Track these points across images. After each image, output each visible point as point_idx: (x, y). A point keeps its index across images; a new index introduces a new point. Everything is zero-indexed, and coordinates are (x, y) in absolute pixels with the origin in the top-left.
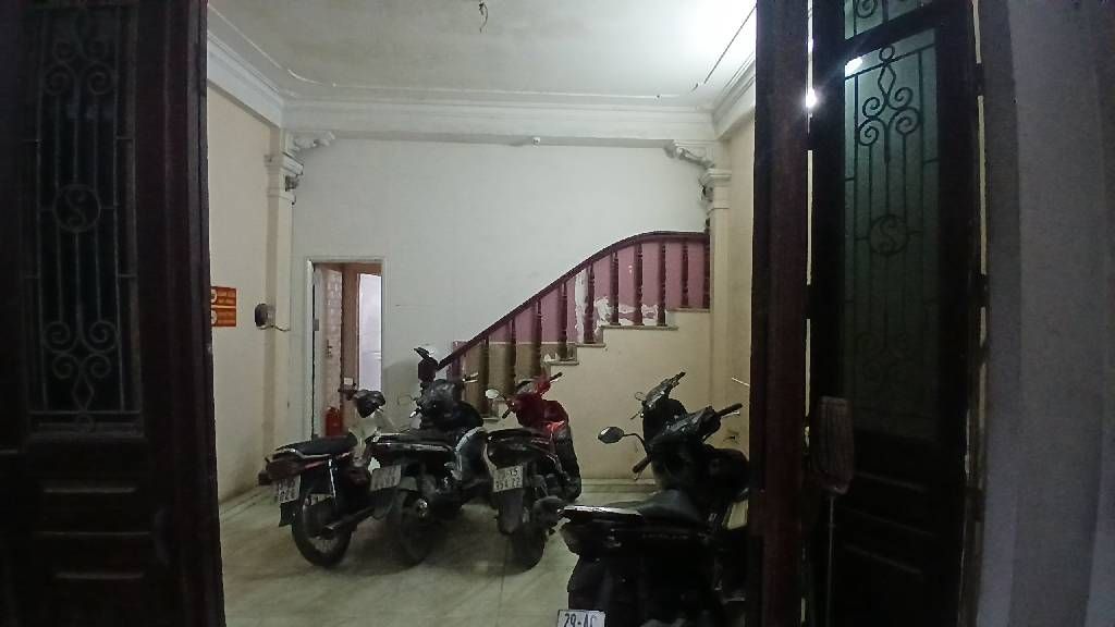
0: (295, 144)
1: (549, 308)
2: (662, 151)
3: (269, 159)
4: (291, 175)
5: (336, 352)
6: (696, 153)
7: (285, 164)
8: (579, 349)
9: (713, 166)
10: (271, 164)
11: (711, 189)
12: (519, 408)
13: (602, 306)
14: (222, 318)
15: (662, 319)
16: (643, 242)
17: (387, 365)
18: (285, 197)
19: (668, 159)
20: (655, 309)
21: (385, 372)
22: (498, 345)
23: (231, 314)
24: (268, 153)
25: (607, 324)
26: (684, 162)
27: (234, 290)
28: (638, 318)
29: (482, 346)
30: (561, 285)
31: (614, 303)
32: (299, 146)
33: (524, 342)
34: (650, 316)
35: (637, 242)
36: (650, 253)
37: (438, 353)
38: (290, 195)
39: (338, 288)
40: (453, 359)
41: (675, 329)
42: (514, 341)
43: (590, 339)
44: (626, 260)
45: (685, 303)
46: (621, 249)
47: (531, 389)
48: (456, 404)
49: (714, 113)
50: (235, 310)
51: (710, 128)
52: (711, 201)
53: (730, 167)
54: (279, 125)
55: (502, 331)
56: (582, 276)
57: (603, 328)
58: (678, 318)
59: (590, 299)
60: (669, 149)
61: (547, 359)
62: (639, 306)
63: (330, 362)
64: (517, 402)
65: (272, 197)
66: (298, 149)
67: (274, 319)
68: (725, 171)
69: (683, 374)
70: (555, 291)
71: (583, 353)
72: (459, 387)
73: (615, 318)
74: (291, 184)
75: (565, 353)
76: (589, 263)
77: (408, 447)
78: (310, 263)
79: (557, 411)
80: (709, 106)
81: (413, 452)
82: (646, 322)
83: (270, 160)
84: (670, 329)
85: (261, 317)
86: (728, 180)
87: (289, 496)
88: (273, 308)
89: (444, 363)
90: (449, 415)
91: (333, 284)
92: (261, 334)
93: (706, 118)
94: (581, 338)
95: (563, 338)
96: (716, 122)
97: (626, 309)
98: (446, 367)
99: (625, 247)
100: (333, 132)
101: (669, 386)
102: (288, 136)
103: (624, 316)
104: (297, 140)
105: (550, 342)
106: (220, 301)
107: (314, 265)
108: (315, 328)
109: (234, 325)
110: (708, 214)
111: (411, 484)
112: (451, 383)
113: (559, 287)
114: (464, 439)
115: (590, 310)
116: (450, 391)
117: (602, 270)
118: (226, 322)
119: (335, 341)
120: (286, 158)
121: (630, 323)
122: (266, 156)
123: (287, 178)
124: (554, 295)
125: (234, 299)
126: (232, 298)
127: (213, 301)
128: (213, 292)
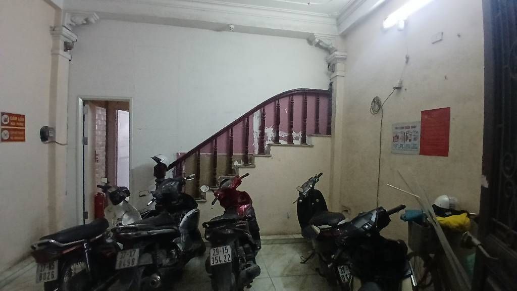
0: (72, 21)
1: (238, 133)
2: (305, 41)
3: (53, 29)
4: (69, 41)
5: (102, 158)
6: (326, 42)
7: (64, 33)
8: (255, 158)
9: (336, 51)
10: (54, 32)
11: (334, 65)
12: (222, 197)
13: (269, 132)
14: (14, 136)
15: (304, 141)
16: (295, 94)
17: (133, 167)
18: (64, 56)
19: (308, 45)
20: (300, 134)
21: (132, 172)
22: (205, 155)
23: (22, 133)
24: (53, 25)
25: (272, 143)
26: (318, 48)
27: (24, 116)
28: (290, 140)
29: (196, 155)
30: (245, 119)
31: (277, 131)
32: (75, 22)
33: (222, 153)
34: (297, 139)
35: (290, 95)
36: (298, 101)
37: (166, 160)
38: (67, 55)
39: (104, 118)
40: (177, 164)
41: (312, 146)
42: (216, 153)
43: (262, 151)
44: (284, 105)
45: (317, 132)
46: (281, 98)
47: (229, 184)
48: (179, 195)
49: (337, 19)
50: (24, 130)
51: (335, 28)
52: (333, 71)
53: (346, 52)
54: (62, 8)
55: (208, 146)
56: (257, 114)
57: (270, 145)
58: (314, 140)
59: (262, 128)
60: (310, 40)
61: (236, 163)
62: (290, 132)
63: (97, 164)
64: (221, 193)
65: (55, 54)
66: (73, 24)
67: (54, 137)
68: (343, 54)
69: (321, 174)
70: (241, 123)
71: (259, 161)
72: (182, 183)
73: (277, 140)
74: (68, 47)
75: (247, 160)
76: (262, 106)
77: (145, 233)
78: (81, 100)
79: (246, 199)
80: (336, 14)
81: (150, 237)
82: (295, 142)
83: (54, 31)
84: (309, 146)
85: (45, 135)
86: (345, 59)
87: (50, 277)
88: (53, 129)
89: (171, 166)
90: (175, 202)
91: (99, 115)
92: (46, 147)
93: (334, 21)
94: (256, 152)
95: (246, 150)
96: (338, 25)
97: (283, 134)
98: (173, 169)
99: (283, 97)
100: (98, 13)
101: (314, 181)
102: (67, 14)
103: (282, 138)
104: (73, 18)
105: (238, 153)
106: (11, 123)
107: (85, 102)
108: (85, 142)
109: (24, 140)
110: (330, 79)
111: (148, 259)
112: (176, 181)
113: (244, 121)
114: (185, 218)
115: (262, 134)
116: (175, 187)
117: (270, 110)
118: (16, 138)
119: (101, 151)
120: (64, 28)
121: (286, 143)
122: (51, 27)
123: (66, 44)
124: (240, 125)
125: (24, 122)
126: (22, 122)
127: (6, 123)
128: (6, 116)
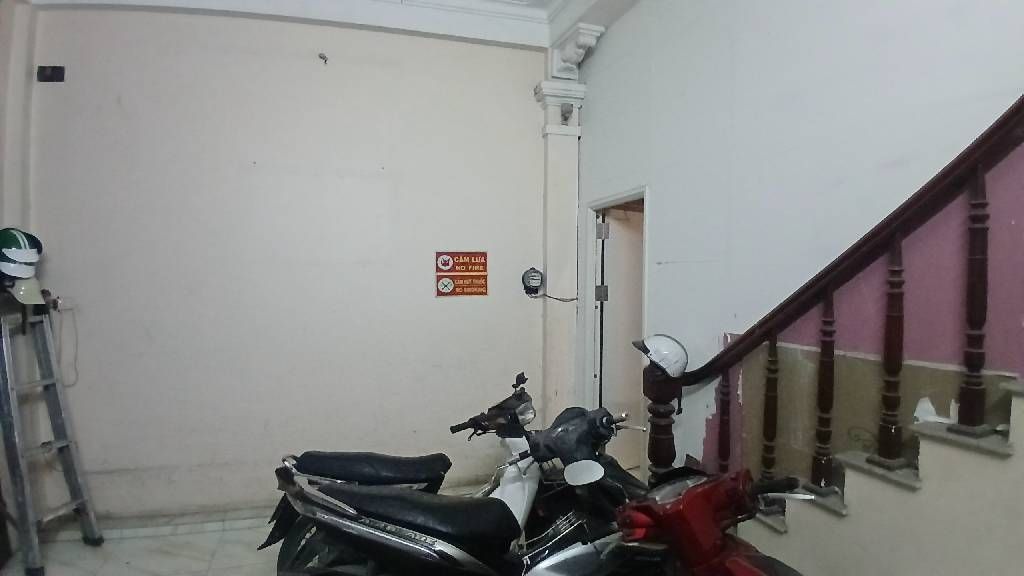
7: (548, 91)
14: (463, 287)
18: (559, 133)
23: (480, 281)
27: (484, 255)
32: (567, 60)
38: (572, 128)
50: (485, 277)
66: (571, 65)
78: (592, 212)
83: (537, 94)
92: (536, 303)
102: (556, 53)
106: (458, 268)
109: (484, 293)
118: (469, 290)
123: (562, 109)
125: (485, 265)
126: (479, 264)
127: (447, 268)
128: (446, 258)
